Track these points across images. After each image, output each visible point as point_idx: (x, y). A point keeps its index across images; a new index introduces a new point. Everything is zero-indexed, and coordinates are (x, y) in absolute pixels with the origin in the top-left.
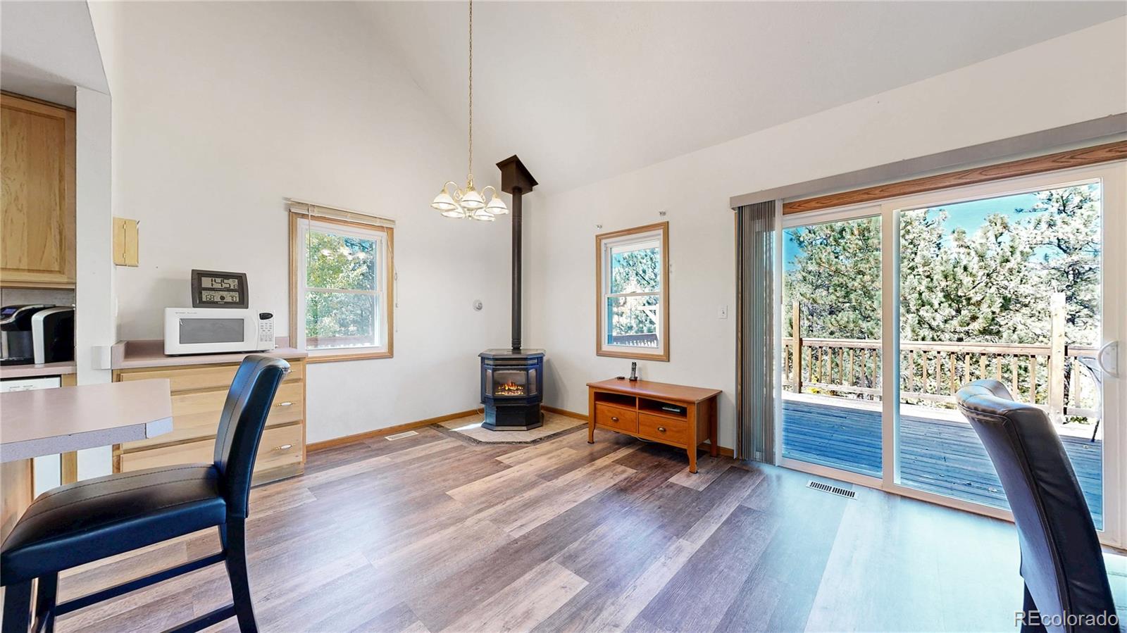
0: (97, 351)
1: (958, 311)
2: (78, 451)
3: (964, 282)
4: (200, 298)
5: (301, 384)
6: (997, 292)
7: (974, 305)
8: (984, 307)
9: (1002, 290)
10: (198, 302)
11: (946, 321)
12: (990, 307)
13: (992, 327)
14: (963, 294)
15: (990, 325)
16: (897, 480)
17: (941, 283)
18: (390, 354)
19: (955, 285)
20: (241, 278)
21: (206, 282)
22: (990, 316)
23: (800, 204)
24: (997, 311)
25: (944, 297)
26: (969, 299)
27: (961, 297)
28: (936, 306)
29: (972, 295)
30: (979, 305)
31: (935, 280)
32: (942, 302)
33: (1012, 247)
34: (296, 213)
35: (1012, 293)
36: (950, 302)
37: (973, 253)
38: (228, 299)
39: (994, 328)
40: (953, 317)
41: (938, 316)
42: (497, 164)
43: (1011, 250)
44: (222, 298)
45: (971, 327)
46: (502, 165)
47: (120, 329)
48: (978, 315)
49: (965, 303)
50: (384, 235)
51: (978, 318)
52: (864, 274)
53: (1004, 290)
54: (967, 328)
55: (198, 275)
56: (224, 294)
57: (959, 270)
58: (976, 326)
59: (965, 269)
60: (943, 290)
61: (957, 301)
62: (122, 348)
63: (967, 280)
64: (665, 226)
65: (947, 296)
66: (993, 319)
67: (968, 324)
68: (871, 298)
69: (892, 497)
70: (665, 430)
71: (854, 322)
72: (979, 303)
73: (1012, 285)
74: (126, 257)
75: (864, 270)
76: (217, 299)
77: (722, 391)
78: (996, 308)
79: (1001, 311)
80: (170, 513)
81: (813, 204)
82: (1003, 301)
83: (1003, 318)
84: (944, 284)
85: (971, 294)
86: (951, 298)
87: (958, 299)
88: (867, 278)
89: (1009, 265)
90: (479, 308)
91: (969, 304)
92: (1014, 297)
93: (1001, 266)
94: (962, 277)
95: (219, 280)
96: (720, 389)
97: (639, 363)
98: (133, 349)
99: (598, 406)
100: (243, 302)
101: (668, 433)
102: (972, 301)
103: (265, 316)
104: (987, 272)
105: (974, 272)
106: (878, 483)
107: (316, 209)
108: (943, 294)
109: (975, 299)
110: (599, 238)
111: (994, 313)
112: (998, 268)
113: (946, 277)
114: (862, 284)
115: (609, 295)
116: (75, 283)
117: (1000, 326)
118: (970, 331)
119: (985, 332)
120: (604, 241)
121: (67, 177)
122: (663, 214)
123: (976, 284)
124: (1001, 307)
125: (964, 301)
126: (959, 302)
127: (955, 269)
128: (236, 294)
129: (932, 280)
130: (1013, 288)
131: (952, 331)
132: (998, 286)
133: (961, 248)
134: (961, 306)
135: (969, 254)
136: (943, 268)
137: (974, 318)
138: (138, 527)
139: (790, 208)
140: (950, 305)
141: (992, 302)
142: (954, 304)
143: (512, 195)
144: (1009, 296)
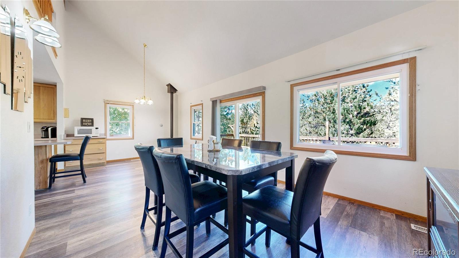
0: (61, 135)
2: (58, 145)
4: (83, 124)
5: (105, 144)
10: (82, 125)
18: (133, 138)
20: (92, 120)
21: (84, 121)
23: (222, 101)
34: (106, 103)
38: (89, 124)
42: (166, 85)
44: (88, 124)
46: (167, 85)
47: (65, 131)
50: (131, 107)
55: (82, 119)
56: (88, 123)
62: (66, 135)
64: (202, 104)
74: (66, 116)
76: (86, 124)
80: (71, 157)
90: (162, 126)
95: (87, 120)
97: (197, 141)
98: (68, 136)
100: (92, 125)
103: (97, 128)
107: (112, 102)
115: (194, 123)
116: (56, 122)
120: (192, 107)
121: (55, 104)
122: (202, 101)
128: (91, 123)
138: (67, 158)
143: (170, 94)
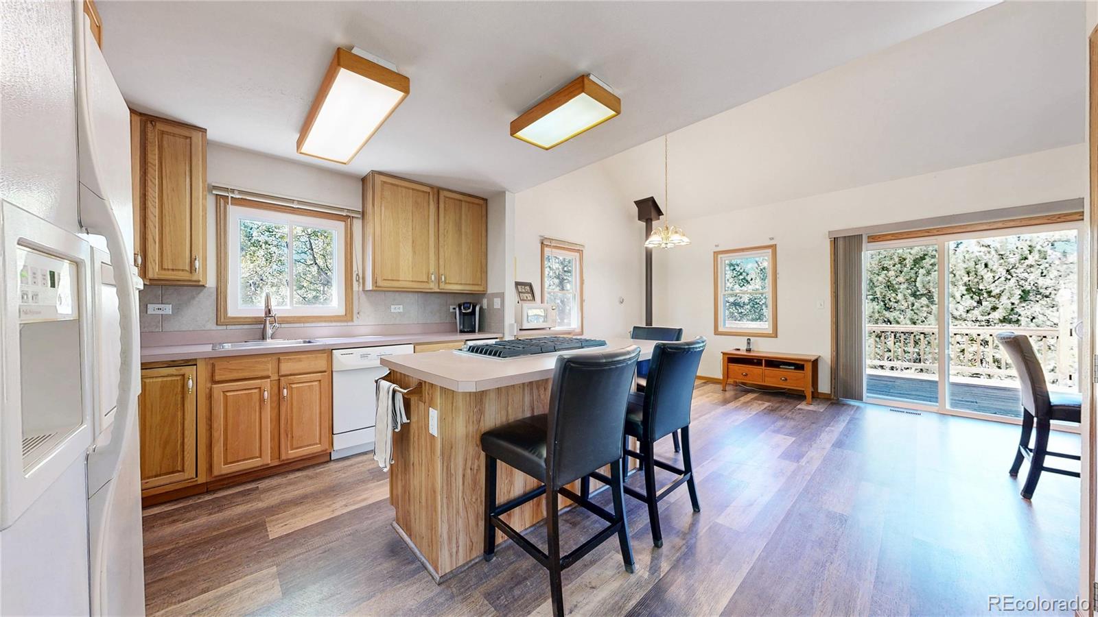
0: (511, 326)
1: (980, 302)
3: (985, 277)
4: (520, 297)
6: (1017, 284)
7: (994, 297)
8: (1004, 299)
9: (1022, 282)
10: (520, 300)
11: (968, 311)
12: (1009, 298)
13: (1011, 317)
14: (983, 288)
15: (1010, 315)
16: (948, 407)
17: (963, 278)
18: (582, 333)
19: (976, 280)
20: (531, 286)
21: (520, 288)
22: (1010, 306)
23: (879, 236)
24: (1017, 302)
25: (967, 290)
26: (990, 292)
27: (982, 290)
28: (959, 298)
29: (992, 289)
30: (999, 297)
31: (957, 275)
32: (963, 295)
33: (1030, 246)
34: (545, 245)
35: (1032, 284)
36: (971, 295)
37: (993, 252)
38: (529, 298)
39: (1014, 317)
40: (974, 308)
41: (961, 308)
42: (636, 202)
43: (1029, 248)
45: (990, 316)
48: (998, 306)
49: (985, 295)
50: (577, 255)
51: (998, 308)
52: (887, 269)
53: (1023, 281)
54: (987, 318)
55: (516, 285)
56: (527, 295)
57: (981, 267)
58: (996, 315)
59: (986, 265)
60: (965, 284)
61: (979, 294)
63: (988, 276)
64: (773, 247)
65: (969, 290)
66: (1012, 310)
67: (989, 314)
68: (895, 291)
69: (946, 416)
70: (786, 379)
71: (879, 312)
72: (999, 296)
73: (1031, 278)
75: (889, 267)
76: (525, 297)
77: (820, 356)
78: (1016, 300)
79: (1021, 302)
81: (889, 237)
82: (1022, 294)
83: (1023, 309)
84: (966, 279)
85: (992, 287)
86: (972, 291)
87: (979, 292)
88: (892, 273)
89: (1027, 262)
90: (622, 302)
91: (990, 296)
92: (1034, 288)
93: (1019, 262)
94: (982, 273)
95: (524, 287)
96: (819, 354)
97: (752, 339)
99: (730, 367)
100: (534, 300)
101: (788, 381)
102: (992, 294)
103: (554, 308)
104: (1006, 268)
105: (994, 268)
106: (935, 409)
107: (554, 241)
108: (965, 288)
109: (996, 292)
110: (716, 253)
111: (1013, 304)
112: (1017, 265)
113: (968, 273)
114: (887, 279)
115: (725, 293)
117: (1020, 315)
118: (991, 320)
119: (1004, 320)
120: (719, 256)
122: (772, 239)
123: (996, 279)
124: (1020, 298)
125: (985, 293)
126: (980, 295)
127: (977, 266)
128: (531, 295)
129: (955, 276)
130: (1033, 280)
131: (974, 319)
132: (1018, 279)
133: (982, 247)
134: (981, 298)
135: (989, 252)
136: (965, 266)
137: (994, 309)
139: (873, 239)
140: (972, 297)
141: (1012, 295)
142: (975, 296)
143: (645, 224)
144: (1029, 288)
